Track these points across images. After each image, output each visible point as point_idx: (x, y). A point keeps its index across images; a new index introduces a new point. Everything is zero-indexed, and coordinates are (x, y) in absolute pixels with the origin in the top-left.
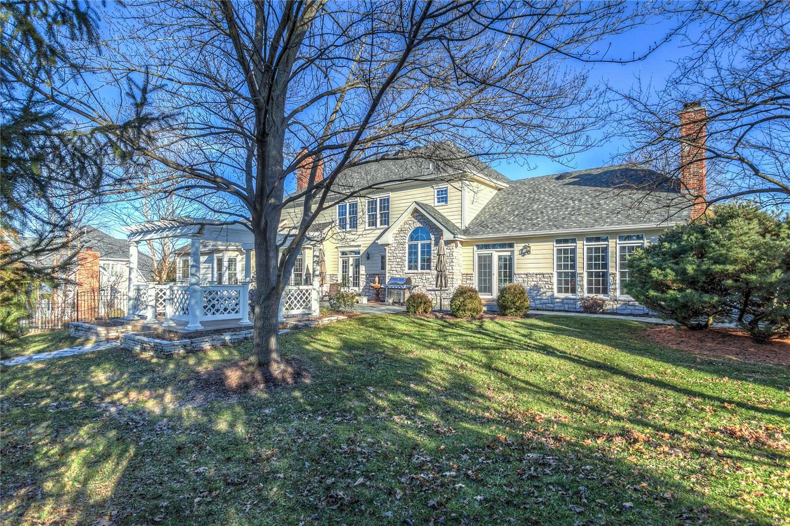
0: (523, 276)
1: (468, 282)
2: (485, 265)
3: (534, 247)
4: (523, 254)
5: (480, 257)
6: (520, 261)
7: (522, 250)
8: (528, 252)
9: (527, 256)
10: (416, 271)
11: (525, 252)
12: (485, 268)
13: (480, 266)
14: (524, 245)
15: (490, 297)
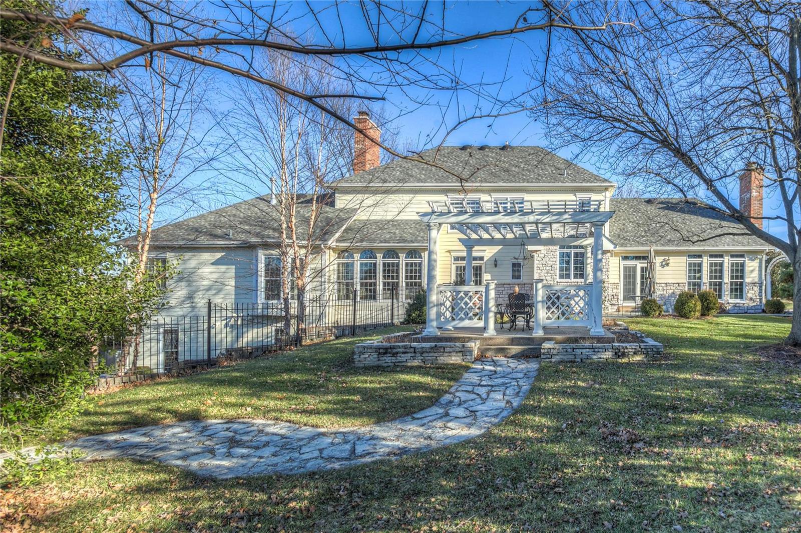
0: (663, 285)
1: (615, 291)
2: (629, 275)
3: (673, 260)
4: (663, 266)
5: (625, 268)
6: (661, 272)
7: (662, 262)
8: (668, 264)
9: (666, 268)
10: (569, 280)
11: (665, 264)
12: (629, 278)
13: (625, 276)
14: (663, 258)
15: (633, 305)
